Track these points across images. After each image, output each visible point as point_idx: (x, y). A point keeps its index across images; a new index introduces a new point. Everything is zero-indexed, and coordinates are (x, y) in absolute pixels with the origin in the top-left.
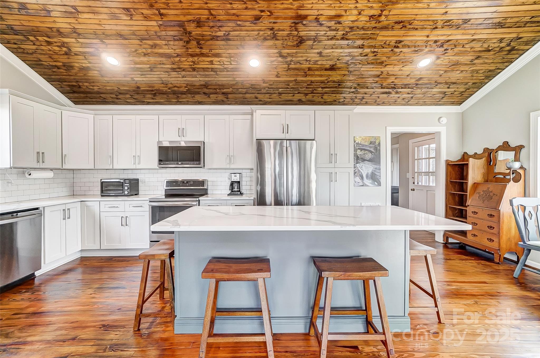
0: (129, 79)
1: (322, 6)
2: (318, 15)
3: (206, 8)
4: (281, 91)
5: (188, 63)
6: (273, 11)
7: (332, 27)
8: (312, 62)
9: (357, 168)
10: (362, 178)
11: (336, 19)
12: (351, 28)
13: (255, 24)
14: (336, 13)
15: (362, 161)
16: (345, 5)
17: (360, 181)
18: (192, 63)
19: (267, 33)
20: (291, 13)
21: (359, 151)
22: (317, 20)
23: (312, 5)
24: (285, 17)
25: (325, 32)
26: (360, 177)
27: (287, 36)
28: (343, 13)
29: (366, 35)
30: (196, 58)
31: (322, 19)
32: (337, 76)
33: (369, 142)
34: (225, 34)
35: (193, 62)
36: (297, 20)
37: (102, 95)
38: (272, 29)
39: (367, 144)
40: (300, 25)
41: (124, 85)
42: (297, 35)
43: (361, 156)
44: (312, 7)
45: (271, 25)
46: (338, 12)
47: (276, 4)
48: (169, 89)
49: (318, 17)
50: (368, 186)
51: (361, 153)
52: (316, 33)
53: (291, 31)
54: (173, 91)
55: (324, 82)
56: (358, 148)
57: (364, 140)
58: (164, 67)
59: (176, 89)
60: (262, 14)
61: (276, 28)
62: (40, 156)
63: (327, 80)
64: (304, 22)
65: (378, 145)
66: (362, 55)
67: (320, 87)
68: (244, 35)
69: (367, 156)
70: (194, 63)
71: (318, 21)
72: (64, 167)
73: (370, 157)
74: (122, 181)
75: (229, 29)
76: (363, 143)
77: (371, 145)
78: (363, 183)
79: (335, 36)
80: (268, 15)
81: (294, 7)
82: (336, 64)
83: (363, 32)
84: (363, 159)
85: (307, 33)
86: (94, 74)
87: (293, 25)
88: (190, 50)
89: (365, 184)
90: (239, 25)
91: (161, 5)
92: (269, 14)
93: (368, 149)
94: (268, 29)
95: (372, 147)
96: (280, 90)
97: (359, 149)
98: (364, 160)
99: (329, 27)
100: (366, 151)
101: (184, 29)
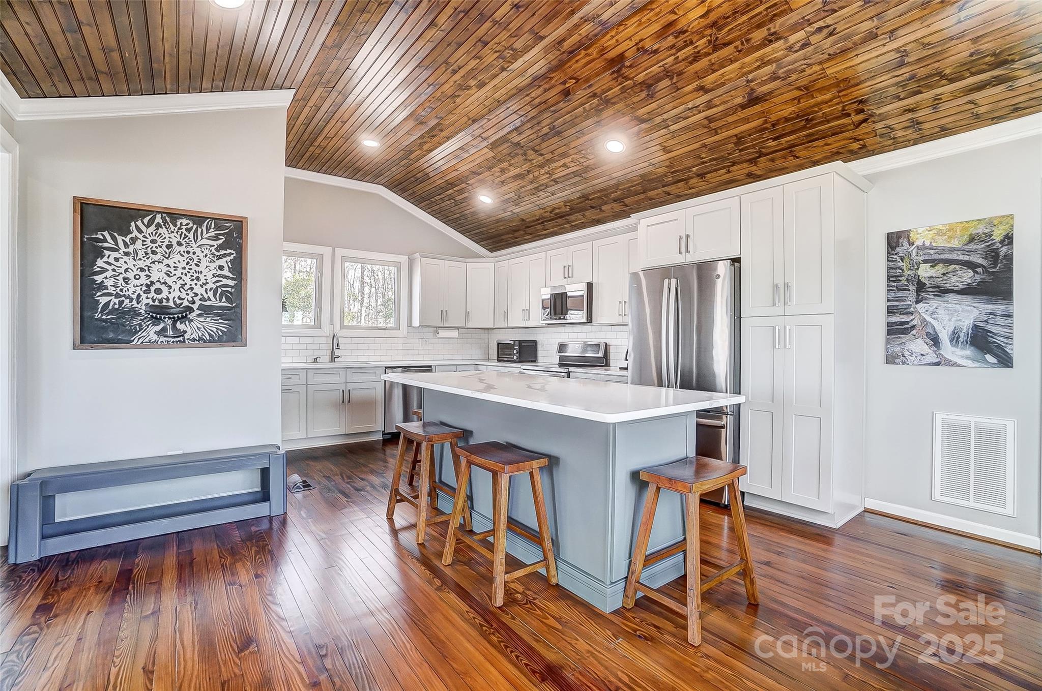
0: (509, 213)
1: (630, 31)
2: (637, 44)
3: (511, 112)
4: (697, 170)
5: (544, 177)
6: (575, 76)
7: (677, 45)
8: (703, 107)
9: (918, 316)
10: (935, 341)
11: (671, 32)
12: (712, 26)
13: (569, 100)
14: (662, 25)
15: (935, 295)
16: (662, 7)
17: (926, 349)
18: (548, 176)
19: (593, 103)
20: (599, 64)
21: (923, 267)
22: (641, 50)
23: (616, 38)
24: (595, 73)
25: (673, 57)
26: (928, 340)
27: (622, 93)
28: (674, 17)
29: (758, 17)
30: (546, 168)
31: (648, 45)
32: (783, 107)
33: (966, 238)
34: (549, 128)
35: (547, 173)
36: (614, 67)
37: (503, 237)
38: (595, 95)
39: (955, 243)
40: (624, 70)
41: (511, 221)
42: (634, 83)
43: (932, 280)
44: (617, 41)
45: (589, 91)
46: (662, 22)
47: (571, 67)
48: (551, 212)
49: (640, 46)
50: (955, 365)
51: (932, 272)
52: (661, 66)
53: (620, 84)
54: (556, 214)
55: (766, 129)
56: (922, 258)
57: (944, 234)
58: (527, 189)
59: (557, 211)
60: (567, 85)
61: (598, 91)
62: (444, 315)
63: (766, 122)
64: (627, 64)
65: (1002, 242)
66: (793, 50)
67: (768, 140)
68: (570, 119)
69: (954, 279)
70: (550, 174)
71: (647, 51)
72: (467, 326)
73: (969, 281)
74: (512, 343)
75: (548, 121)
76: (941, 242)
77: (972, 246)
78: (939, 355)
79: (698, 52)
80: (575, 83)
81: (595, 55)
82: (752, 89)
83: (745, 18)
84: (938, 287)
85: (646, 74)
86: (482, 216)
87: (615, 75)
88: (534, 162)
89: (946, 359)
90: (555, 112)
91: (478, 130)
92: (574, 81)
93: (961, 257)
94: (590, 97)
95: (975, 251)
96: (694, 169)
97: (925, 261)
98: (942, 291)
99: (672, 47)
100: (953, 266)
101: (511, 142)
